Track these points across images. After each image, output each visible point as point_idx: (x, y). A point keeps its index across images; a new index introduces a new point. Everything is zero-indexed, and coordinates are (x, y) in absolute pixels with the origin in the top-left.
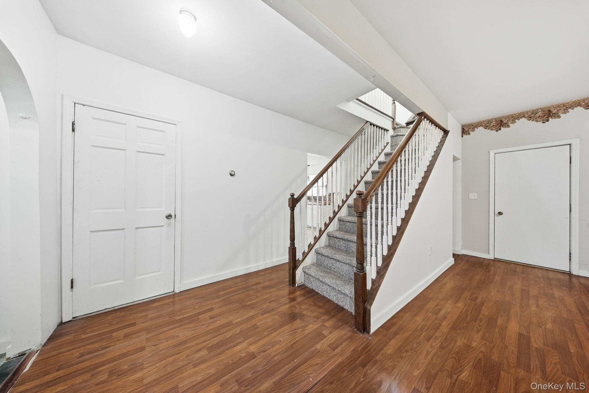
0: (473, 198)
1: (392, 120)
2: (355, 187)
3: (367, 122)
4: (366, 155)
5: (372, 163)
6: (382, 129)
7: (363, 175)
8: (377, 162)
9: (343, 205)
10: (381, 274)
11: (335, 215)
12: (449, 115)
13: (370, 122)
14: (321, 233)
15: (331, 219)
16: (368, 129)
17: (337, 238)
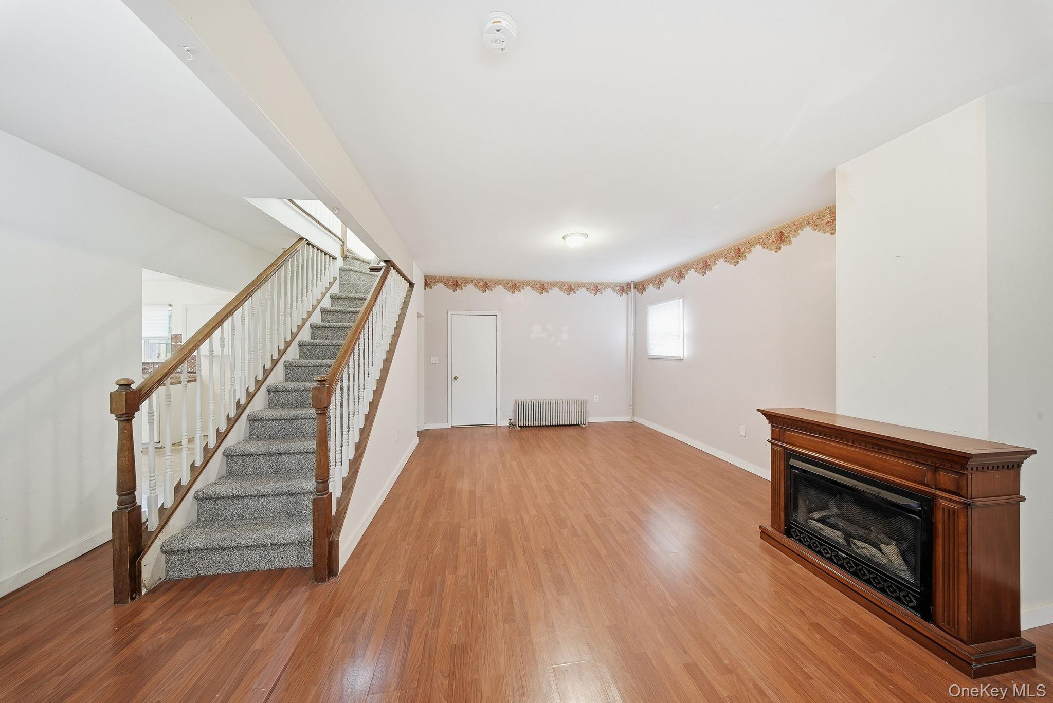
0: (434, 362)
1: (342, 244)
2: (282, 353)
3: (302, 239)
4: (300, 296)
5: (310, 309)
6: (326, 254)
7: (295, 331)
8: (318, 310)
9: (257, 390)
10: (349, 486)
11: (240, 410)
12: (415, 265)
13: (307, 240)
14: (209, 455)
15: (232, 422)
16: (304, 251)
17: (250, 455)
